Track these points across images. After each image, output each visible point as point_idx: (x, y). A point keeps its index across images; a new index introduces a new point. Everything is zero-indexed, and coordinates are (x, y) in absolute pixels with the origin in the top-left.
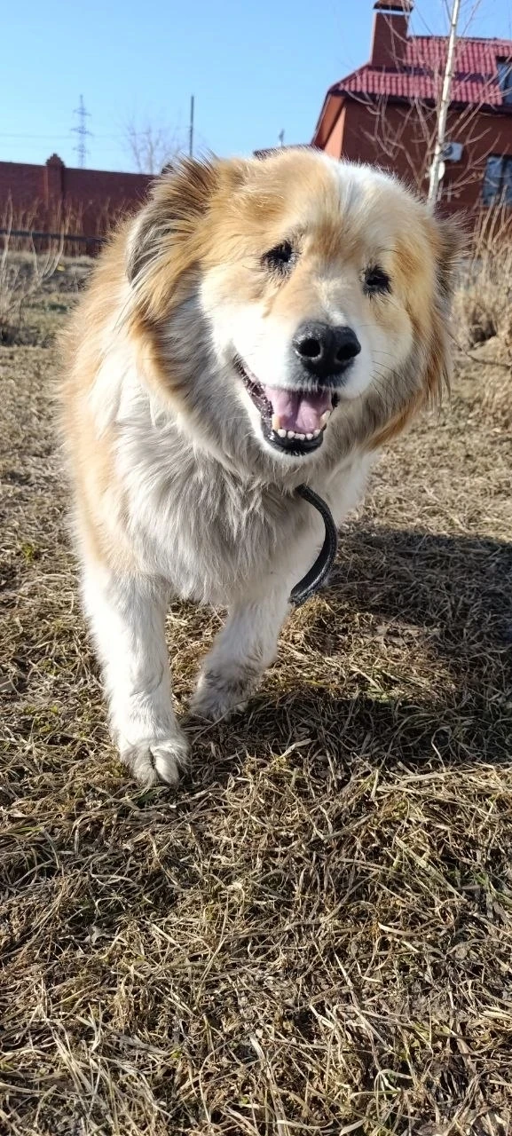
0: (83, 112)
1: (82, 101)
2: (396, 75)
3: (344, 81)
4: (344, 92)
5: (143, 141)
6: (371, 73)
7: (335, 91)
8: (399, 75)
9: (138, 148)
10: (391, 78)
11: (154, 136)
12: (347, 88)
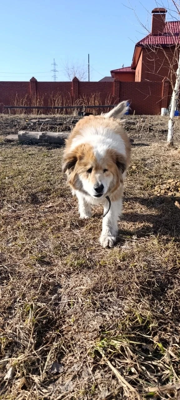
0: (55, 64)
1: (54, 61)
2: (162, 37)
3: (141, 41)
4: (142, 45)
5: (71, 71)
6: (151, 37)
7: (138, 45)
8: (163, 37)
9: (70, 74)
10: (159, 38)
11: (75, 69)
12: (143, 43)
